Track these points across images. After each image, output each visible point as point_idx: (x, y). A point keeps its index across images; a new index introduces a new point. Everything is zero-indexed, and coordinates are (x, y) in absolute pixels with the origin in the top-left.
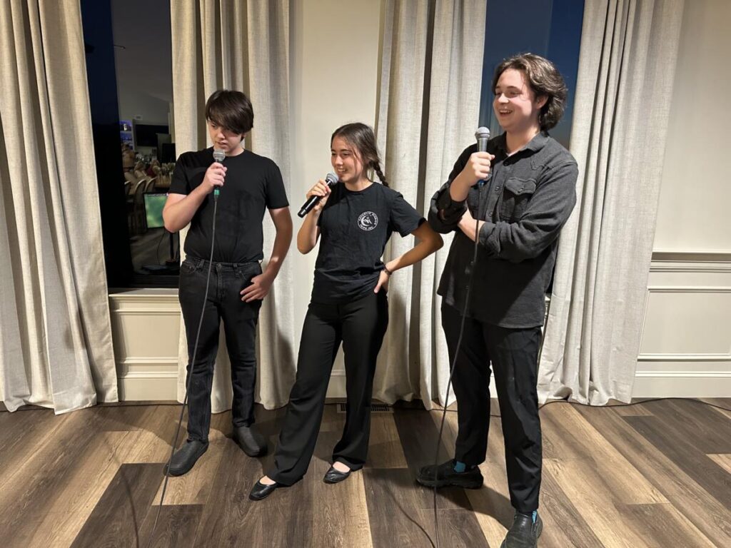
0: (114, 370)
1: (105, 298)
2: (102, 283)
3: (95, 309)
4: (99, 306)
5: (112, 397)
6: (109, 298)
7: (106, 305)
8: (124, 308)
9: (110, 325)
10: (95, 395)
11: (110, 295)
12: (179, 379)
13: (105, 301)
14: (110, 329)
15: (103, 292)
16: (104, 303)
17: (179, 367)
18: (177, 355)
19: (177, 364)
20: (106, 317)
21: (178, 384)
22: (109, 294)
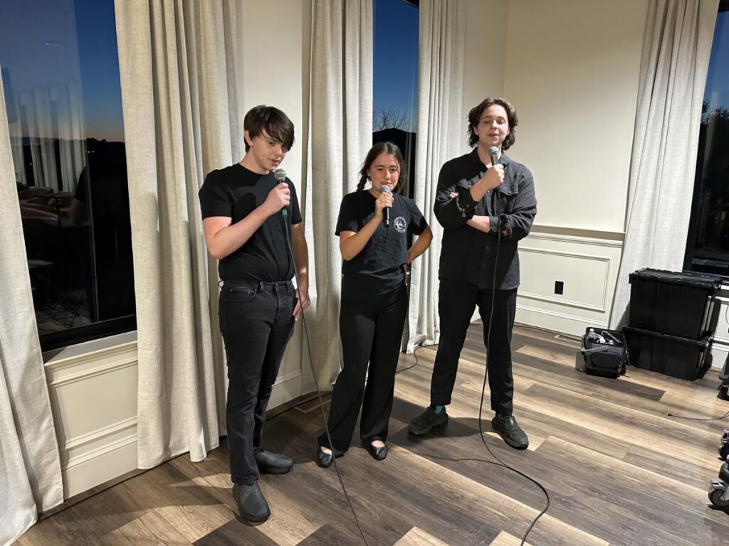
0: (57, 462)
1: (40, 370)
2: (35, 350)
3: (29, 388)
4: (34, 383)
5: (55, 499)
6: (45, 368)
7: (42, 379)
8: (59, 377)
9: (49, 404)
10: (35, 505)
11: (46, 364)
12: (139, 443)
13: (41, 374)
14: (50, 410)
15: (37, 363)
16: (39, 378)
17: (140, 427)
18: (137, 414)
19: (136, 425)
20: (43, 395)
21: (138, 447)
22: (44, 363)
